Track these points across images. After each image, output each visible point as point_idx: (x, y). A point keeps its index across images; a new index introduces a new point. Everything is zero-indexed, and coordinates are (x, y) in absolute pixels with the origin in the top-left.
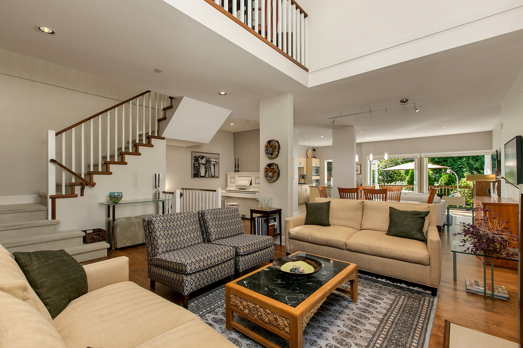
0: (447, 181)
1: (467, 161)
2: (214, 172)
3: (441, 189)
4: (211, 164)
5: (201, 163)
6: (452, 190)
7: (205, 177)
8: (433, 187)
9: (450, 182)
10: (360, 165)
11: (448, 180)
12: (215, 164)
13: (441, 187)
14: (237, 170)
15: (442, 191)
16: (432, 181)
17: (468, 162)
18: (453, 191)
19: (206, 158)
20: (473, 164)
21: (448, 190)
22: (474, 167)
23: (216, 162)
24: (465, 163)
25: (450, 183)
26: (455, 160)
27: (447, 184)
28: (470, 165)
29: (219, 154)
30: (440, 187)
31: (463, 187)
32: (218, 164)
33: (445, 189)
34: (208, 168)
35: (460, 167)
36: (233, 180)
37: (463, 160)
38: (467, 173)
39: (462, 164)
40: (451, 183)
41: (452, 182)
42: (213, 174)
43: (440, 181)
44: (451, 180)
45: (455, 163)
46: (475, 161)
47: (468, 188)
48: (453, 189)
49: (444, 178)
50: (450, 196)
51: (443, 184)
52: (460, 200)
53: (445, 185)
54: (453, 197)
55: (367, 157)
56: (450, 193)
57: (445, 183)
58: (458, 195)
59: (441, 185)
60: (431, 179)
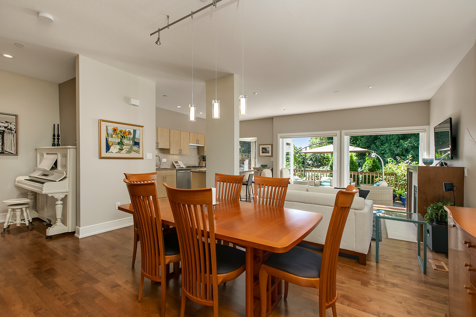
0: (371, 167)
1: (389, 147)
3: (365, 176)
6: (376, 177)
8: (356, 173)
9: (374, 167)
10: (272, 145)
11: (372, 165)
13: (364, 173)
15: (366, 177)
16: (356, 166)
18: (377, 178)
20: (395, 150)
21: (373, 177)
22: (396, 153)
24: (387, 149)
25: (374, 169)
26: (377, 146)
27: (371, 170)
28: (392, 151)
29: (16, 115)
30: (363, 173)
31: (389, 174)
32: (14, 131)
33: (369, 176)
35: (382, 153)
37: (385, 146)
38: (391, 158)
39: (385, 150)
40: (375, 169)
41: (376, 168)
43: (364, 166)
44: (375, 165)
45: (377, 149)
46: (396, 147)
47: (395, 175)
48: (377, 176)
49: (368, 163)
50: (376, 186)
51: (367, 170)
52: (386, 190)
53: (369, 171)
54: (378, 187)
55: (279, 135)
56: (374, 180)
57: (369, 168)
58: (384, 184)
59: (365, 171)
60: (354, 164)
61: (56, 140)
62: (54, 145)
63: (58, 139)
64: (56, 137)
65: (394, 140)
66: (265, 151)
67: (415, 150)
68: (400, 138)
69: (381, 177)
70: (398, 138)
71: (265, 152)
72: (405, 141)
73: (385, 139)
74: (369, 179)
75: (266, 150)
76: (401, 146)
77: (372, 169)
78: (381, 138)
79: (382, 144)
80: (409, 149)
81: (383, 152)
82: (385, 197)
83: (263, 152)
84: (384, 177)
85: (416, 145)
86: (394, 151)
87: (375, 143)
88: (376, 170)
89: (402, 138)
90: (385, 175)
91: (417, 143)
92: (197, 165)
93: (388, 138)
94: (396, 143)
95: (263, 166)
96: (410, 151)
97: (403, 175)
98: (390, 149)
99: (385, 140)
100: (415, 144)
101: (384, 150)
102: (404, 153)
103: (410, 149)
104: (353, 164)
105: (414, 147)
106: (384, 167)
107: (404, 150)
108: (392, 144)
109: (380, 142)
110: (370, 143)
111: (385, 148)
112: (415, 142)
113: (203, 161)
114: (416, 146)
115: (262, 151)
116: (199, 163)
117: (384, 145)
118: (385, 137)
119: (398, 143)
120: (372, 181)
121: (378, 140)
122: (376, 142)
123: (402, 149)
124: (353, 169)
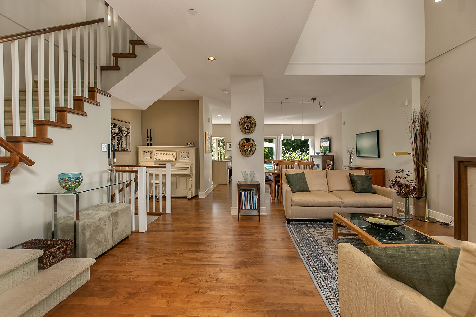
2: (126, 145)
4: (122, 134)
5: (114, 133)
7: (118, 150)
12: (126, 134)
14: (149, 143)
19: (119, 126)
23: (127, 132)
29: (130, 123)
32: (129, 135)
34: (120, 139)
36: (148, 155)
42: (125, 147)
61: (149, 141)
62: (148, 145)
63: (151, 140)
64: (149, 139)
95: (231, 157)
115: (229, 146)
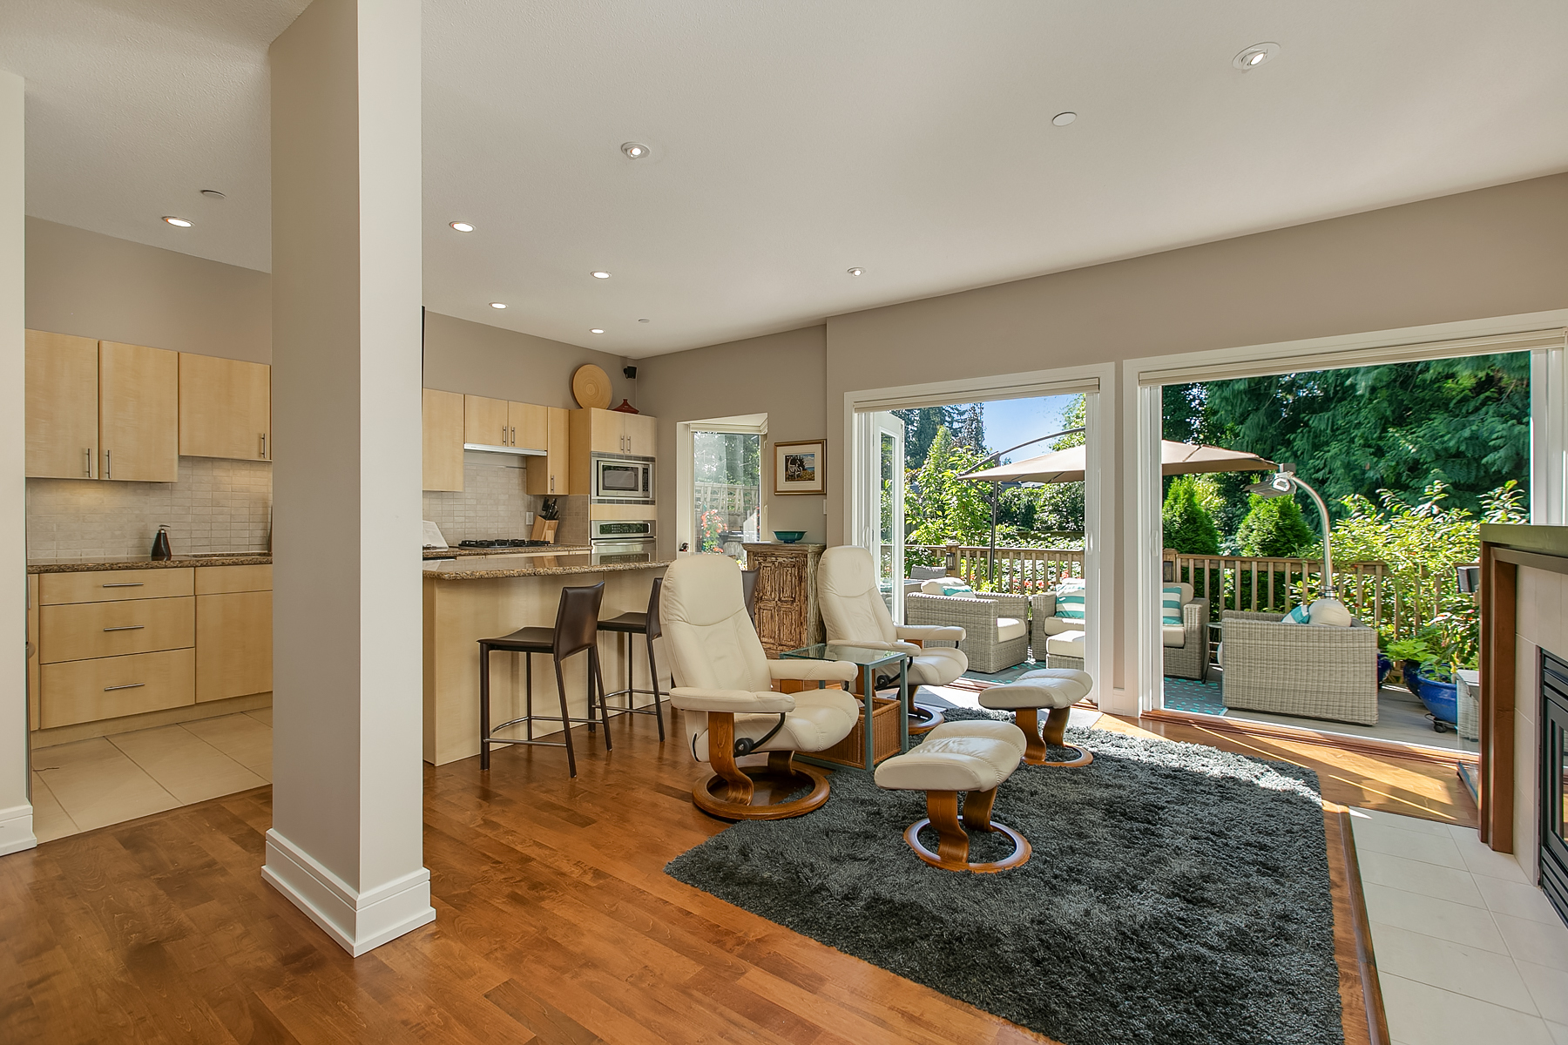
0: (1271, 533)
1: (1344, 456)
3: (1246, 573)
6: (1295, 579)
8: (1207, 562)
9: (1284, 536)
11: (1278, 528)
13: (1242, 562)
15: (1250, 579)
17: (1346, 461)
18: (1299, 583)
21: (1280, 578)
22: (1371, 478)
24: (1338, 463)
25: (1285, 544)
26: (1299, 453)
27: (1272, 548)
28: (1357, 472)
30: (1238, 563)
31: (1353, 566)
33: (1263, 573)
35: (1317, 479)
37: (1329, 451)
38: (1354, 497)
39: (1327, 470)
40: (1289, 541)
41: (1295, 536)
43: (1241, 532)
44: (1292, 528)
46: (1371, 454)
47: (1379, 569)
48: (1301, 574)
49: (1259, 518)
50: (1293, 622)
51: (1256, 548)
52: (1345, 645)
53: (1262, 550)
54: (1305, 627)
55: (850, 397)
56: (1288, 592)
57: (1264, 540)
58: (1333, 612)
59: (1244, 554)
60: (1201, 523)
65: (1362, 430)
66: (797, 470)
67: (1450, 465)
68: (1387, 421)
69: (1317, 579)
70: (1381, 419)
71: (798, 476)
72: (1407, 431)
73: (1327, 425)
74: (1263, 586)
75: (803, 467)
76: (1394, 452)
77: (1276, 541)
78: (1311, 422)
79: (1317, 447)
80: (1426, 463)
81: (1320, 475)
82: (1339, 675)
83: (790, 478)
84: (1332, 576)
85: (1452, 444)
86: (1364, 472)
87: (1288, 443)
88: (1296, 546)
89: (1394, 420)
90: (1336, 568)
91: (1457, 435)
92: (521, 535)
93: (1340, 422)
94: (1372, 439)
95: (783, 536)
96: (1427, 471)
97: (1420, 570)
98: (1348, 462)
99: (1328, 431)
100: (1450, 440)
101: (1323, 468)
102: (1404, 478)
103: (1429, 460)
104: (1195, 523)
105: (1443, 453)
106: (1331, 534)
107: (1402, 468)
108: (1353, 443)
109: (1308, 438)
110: (1268, 442)
111: (1329, 459)
112: (1448, 433)
113: (544, 517)
114: (1453, 451)
115: (787, 470)
116: (531, 528)
117: (1326, 449)
118: (1328, 418)
119: (1380, 438)
120: (1276, 594)
121: (1302, 432)
122: (1294, 439)
123: (1398, 464)
124: (1195, 543)
